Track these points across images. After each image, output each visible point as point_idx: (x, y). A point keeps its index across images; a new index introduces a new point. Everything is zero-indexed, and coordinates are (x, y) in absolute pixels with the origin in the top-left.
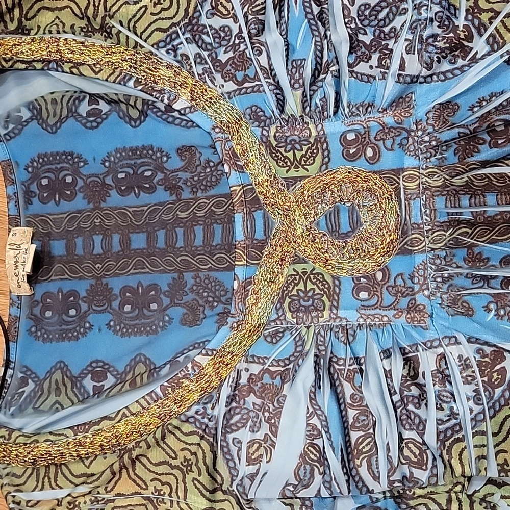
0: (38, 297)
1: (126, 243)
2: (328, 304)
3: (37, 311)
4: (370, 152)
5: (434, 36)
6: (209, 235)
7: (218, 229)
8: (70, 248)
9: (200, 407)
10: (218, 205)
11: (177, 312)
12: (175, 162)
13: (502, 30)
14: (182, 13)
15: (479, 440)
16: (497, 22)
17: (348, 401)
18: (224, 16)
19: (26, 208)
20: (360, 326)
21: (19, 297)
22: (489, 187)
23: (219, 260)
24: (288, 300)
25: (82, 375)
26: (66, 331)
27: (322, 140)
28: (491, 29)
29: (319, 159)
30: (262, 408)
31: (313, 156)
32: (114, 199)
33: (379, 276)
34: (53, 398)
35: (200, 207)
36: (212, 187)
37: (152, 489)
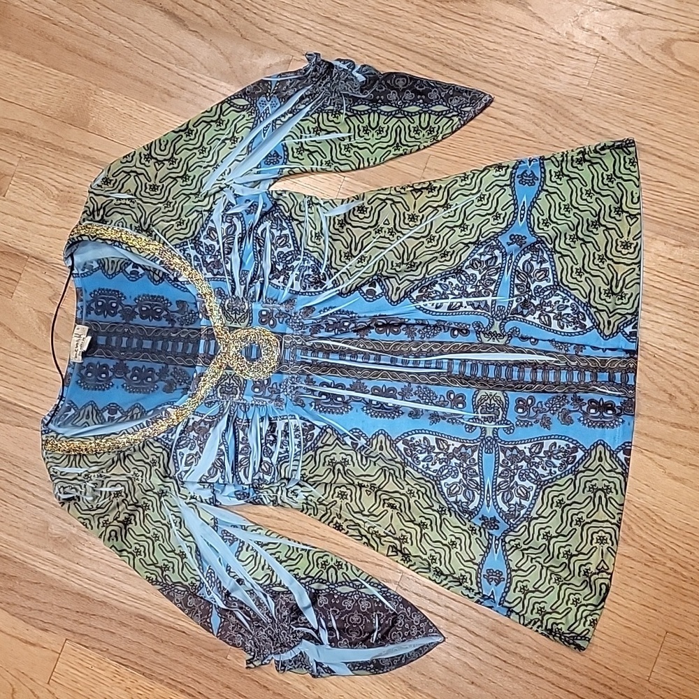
0: (85, 365)
1: (140, 344)
2: (239, 392)
3: (83, 372)
4: (271, 322)
5: (309, 275)
6: (185, 348)
7: (191, 345)
8: (108, 341)
9: (165, 434)
10: (193, 333)
11: (162, 384)
12: (174, 308)
13: (340, 279)
14: (191, 233)
15: (296, 463)
16: (337, 275)
17: (241, 440)
18: (212, 240)
19: (87, 316)
20: (252, 405)
21: (74, 363)
22: (321, 350)
23: (189, 362)
24: (220, 387)
25: (104, 410)
26: (98, 386)
27: (250, 311)
28: (335, 277)
29: (247, 321)
30: (197, 438)
31: (245, 319)
32: (138, 320)
33: (266, 382)
34: (84, 420)
35: (183, 333)
36: (191, 324)
37: (132, 473)
